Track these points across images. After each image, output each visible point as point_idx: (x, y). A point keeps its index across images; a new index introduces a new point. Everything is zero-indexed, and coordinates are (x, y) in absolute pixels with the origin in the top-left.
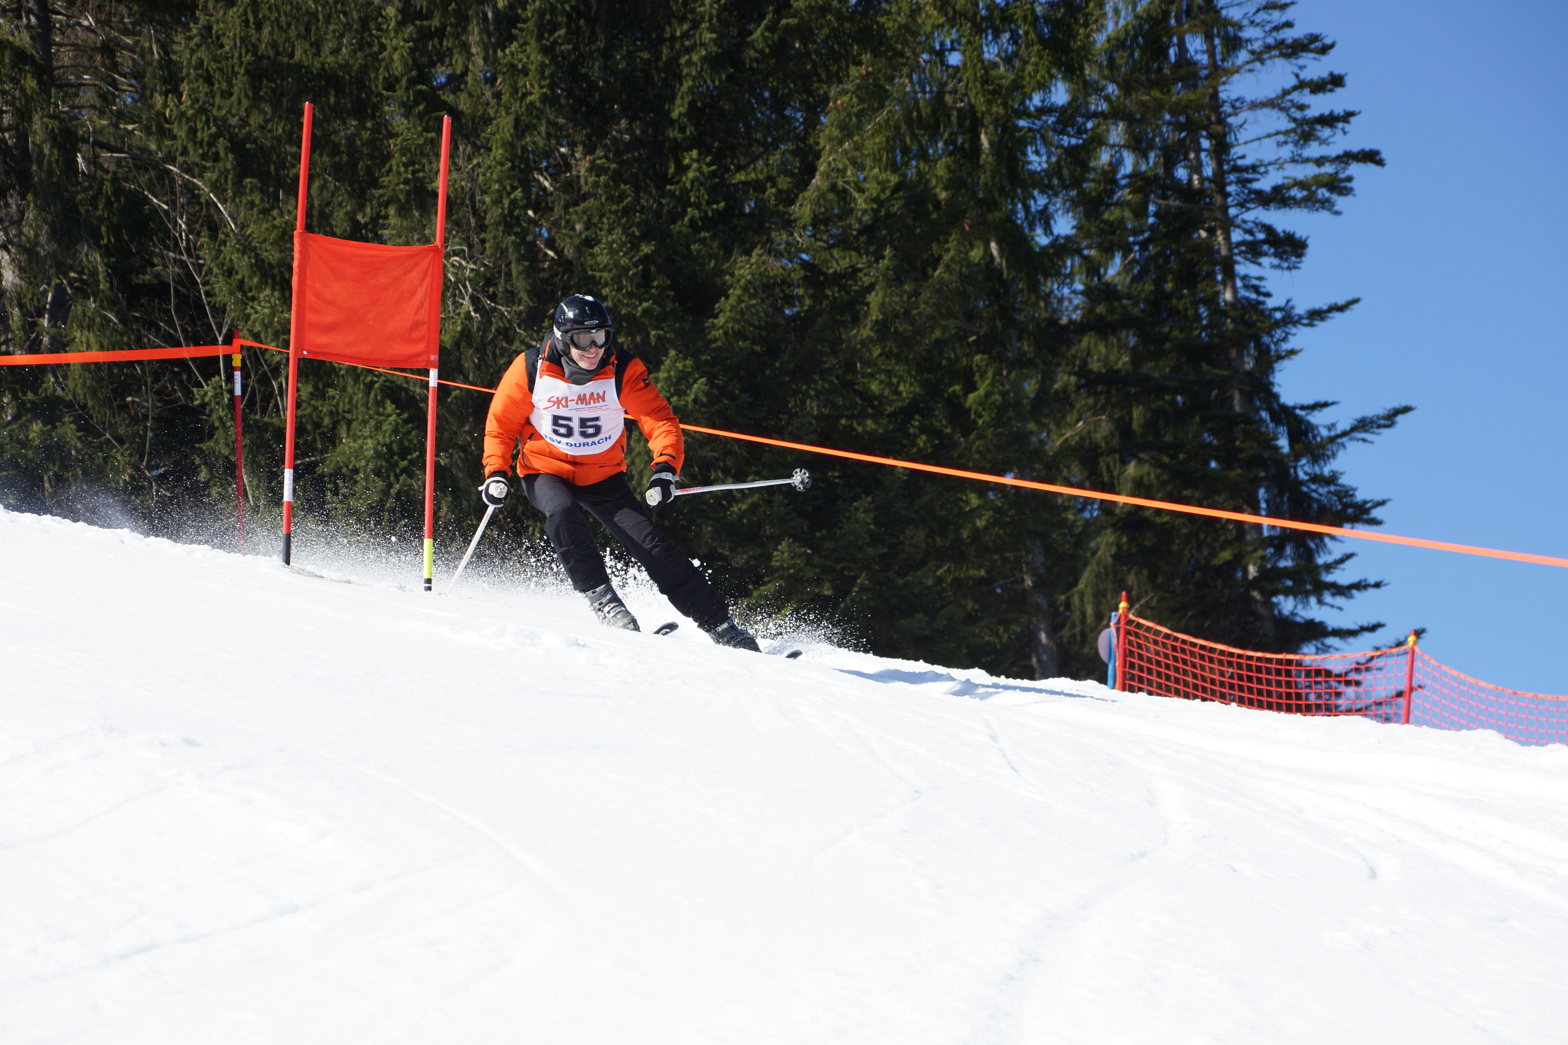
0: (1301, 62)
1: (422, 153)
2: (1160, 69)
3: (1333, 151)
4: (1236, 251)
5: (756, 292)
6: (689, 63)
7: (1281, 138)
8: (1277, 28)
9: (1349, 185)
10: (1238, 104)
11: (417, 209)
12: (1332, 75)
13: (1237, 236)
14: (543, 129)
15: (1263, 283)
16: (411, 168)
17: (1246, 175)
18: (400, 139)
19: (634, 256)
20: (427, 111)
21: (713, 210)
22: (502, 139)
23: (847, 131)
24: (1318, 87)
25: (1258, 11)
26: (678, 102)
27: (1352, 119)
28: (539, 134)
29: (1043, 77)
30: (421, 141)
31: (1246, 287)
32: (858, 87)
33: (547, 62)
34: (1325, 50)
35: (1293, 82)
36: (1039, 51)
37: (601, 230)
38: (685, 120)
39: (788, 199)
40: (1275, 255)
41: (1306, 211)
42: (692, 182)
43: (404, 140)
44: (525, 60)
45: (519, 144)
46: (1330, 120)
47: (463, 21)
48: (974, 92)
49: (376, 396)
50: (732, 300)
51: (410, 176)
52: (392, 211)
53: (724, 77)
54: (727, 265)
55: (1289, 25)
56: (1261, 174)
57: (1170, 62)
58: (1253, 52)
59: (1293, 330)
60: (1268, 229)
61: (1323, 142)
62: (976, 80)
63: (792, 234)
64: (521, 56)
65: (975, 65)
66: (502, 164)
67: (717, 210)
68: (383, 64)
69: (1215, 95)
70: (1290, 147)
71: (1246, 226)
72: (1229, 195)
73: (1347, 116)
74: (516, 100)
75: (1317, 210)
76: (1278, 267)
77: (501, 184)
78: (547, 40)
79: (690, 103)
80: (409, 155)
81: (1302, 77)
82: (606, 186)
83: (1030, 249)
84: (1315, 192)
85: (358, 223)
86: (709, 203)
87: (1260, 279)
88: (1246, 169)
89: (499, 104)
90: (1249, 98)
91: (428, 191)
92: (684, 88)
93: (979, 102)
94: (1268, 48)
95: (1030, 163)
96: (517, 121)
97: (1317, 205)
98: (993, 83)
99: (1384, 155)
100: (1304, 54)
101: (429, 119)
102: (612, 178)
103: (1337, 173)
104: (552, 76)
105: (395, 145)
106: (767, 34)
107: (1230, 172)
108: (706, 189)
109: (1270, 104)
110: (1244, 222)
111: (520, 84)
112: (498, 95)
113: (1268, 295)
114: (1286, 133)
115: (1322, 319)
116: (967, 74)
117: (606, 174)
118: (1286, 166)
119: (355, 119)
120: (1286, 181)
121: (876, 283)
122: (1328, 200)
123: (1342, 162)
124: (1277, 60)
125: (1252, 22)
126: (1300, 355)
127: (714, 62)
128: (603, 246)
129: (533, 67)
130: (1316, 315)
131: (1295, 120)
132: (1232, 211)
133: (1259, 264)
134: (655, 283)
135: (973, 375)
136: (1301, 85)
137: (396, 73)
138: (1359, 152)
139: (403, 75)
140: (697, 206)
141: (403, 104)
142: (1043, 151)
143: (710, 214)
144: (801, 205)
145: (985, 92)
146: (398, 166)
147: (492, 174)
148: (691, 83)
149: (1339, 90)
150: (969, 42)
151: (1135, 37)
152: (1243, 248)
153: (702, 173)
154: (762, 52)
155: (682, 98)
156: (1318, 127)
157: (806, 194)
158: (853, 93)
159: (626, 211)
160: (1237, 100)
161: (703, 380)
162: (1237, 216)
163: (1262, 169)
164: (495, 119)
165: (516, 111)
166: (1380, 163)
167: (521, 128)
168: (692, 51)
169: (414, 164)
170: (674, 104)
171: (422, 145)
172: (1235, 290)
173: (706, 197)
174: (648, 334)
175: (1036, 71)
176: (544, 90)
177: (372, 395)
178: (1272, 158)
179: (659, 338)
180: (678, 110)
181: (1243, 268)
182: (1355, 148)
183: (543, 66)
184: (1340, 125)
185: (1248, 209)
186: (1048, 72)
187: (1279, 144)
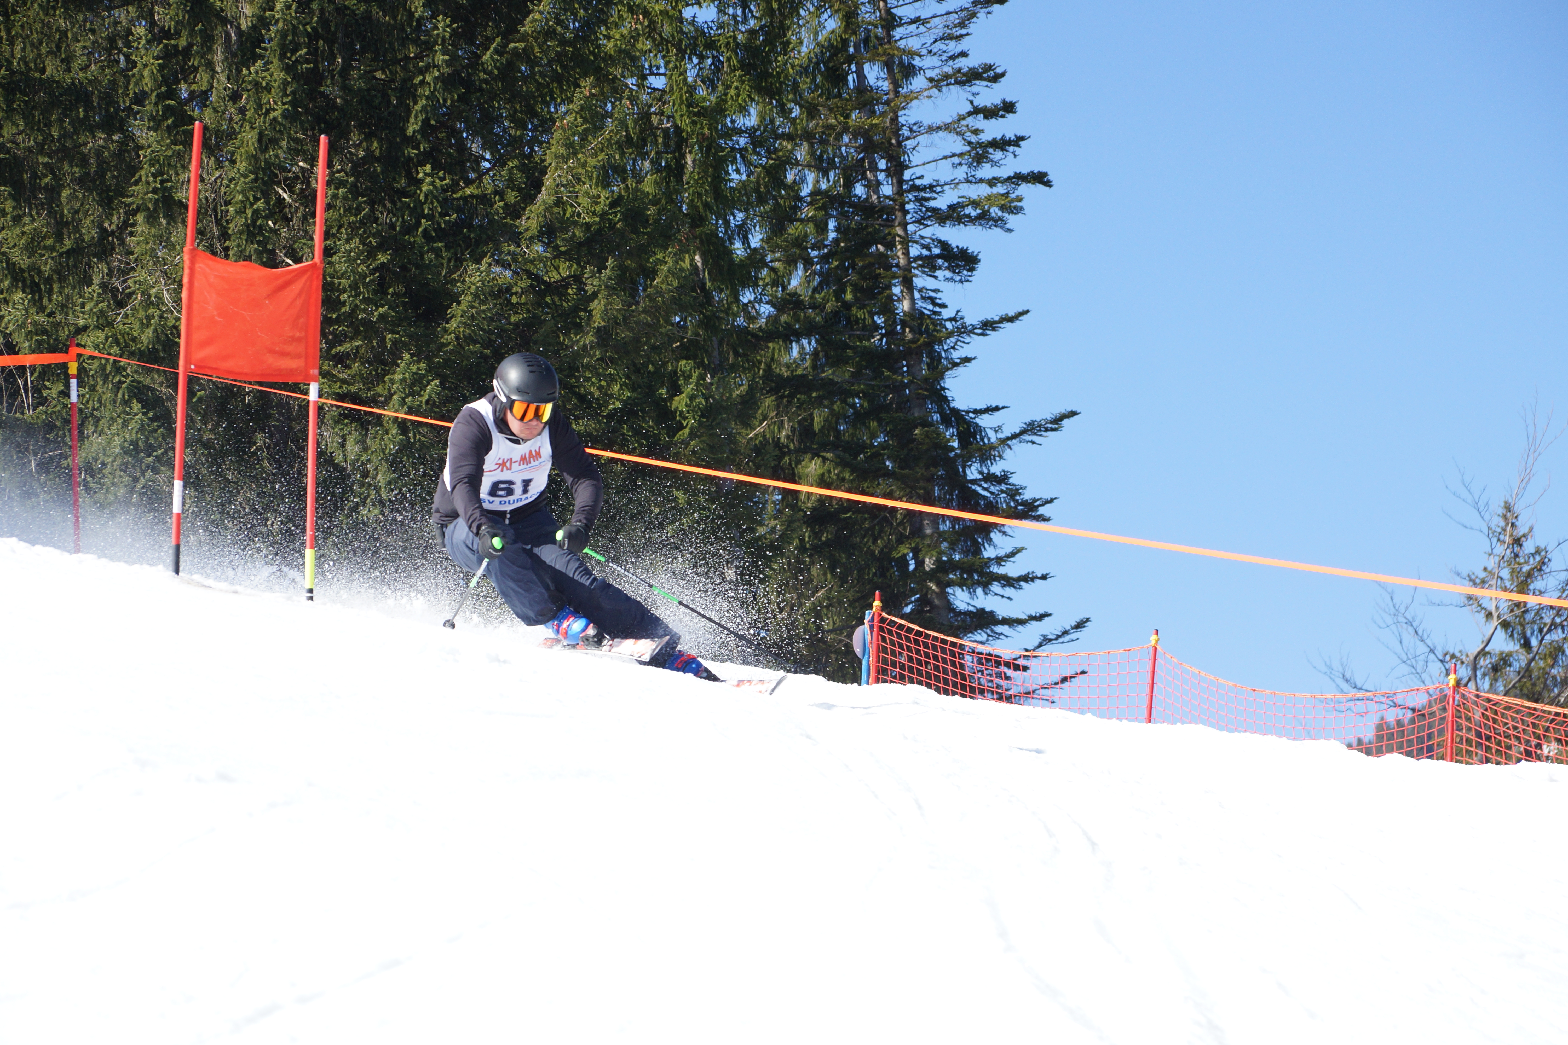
0: (974, 89)
1: (169, 164)
2: (839, 95)
3: (1005, 172)
4: (913, 264)
5: (486, 298)
6: (423, 83)
7: (956, 160)
8: (953, 58)
9: (1019, 204)
10: (915, 128)
11: (164, 217)
12: (1004, 101)
13: (915, 251)
14: (284, 143)
15: (939, 295)
16: (159, 178)
17: (923, 194)
18: (149, 151)
19: (371, 265)
20: (175, 125)
21: (445, 222)
22: (247, 152)
23: (572, 149)
24: (990, 113)
25: (936, 41)
26: (412, 120)
27: (1022, 143)
28: (281, 148)
29: (745, 101)
30: (170, 153)
31: (923, 298)
32: (582, 108)
33: (290, 80)
34: (996, 78)
35: (969, 108)
36: (740, 76)
37: (339, 240)
38: (419, 137)
39: (515, 212)
40: (948, 268)
41: (980, 228)
42: (426, 196)
43: (153, 152)
44: (269, 77)
45: (262, 158)
46: (1001, 144)
47: (208, 40)
48: (679, 113)
49: (123, 396)
50: (463, 306)
51: (159, 186)
52: (140, 218)
53: (456, 97)
54: (458, 273)
55: (964, 54)
56: (938, 193)
57: (848, 88)
58: (931, 80)
59: (967, 340)
60: (944, 245)
61: (995, 164)
62: (682, 102)
63: (519, 246)
64: (265, 74)
65: (682, 88)
66: (245, 176)
67: (449, 221)
68: (133, 80)
69: (895, 119)
70: (965, 168)
71: (922, 241)
72: (908, 212)
73: (1018, 141)
74: (259, 115)
75: (990, 228)
76: (952, 280)
77: (245, 195)
78: (289, 59)
79: (423, 121)
80: (157, 166)
81: (975, 104)
82: (345, 198)
83: (731, 260)
84: (988, 211)
85: (106, 230)
86: (442, 215)
87: (936, 291)
88: (924, 189)
89: (243, 120)
90: (926, 123)
91: (175, 200)
92: (418, 107)
93: (685, 123)
94: (946, 77)
95: (731, 181)
96: (261, 135)
97: (990, 223)
98: (697, 105)
99: (1050, 177)
100: (977, 82)
101: (177, 133)
102: (350, 191)
103: (1008, 193)
104: (293, 93)
105: (145, 157)
106: (495, 57)
107: (909, 191)
108: (438, 201)
109: (947, 127)
110: (922, 237)
111: (264, 101)
112: (242, 111)
113: (944, 306)
114: (961, 155)
115: (994, 329)
116: (673, 98)
117: (345, 186)
118: (961, 186)
119: (103, 132)
120: (960, 200)
121: (599, 291)
122: (1000, 219)
123: (1013, 183)
124: (951, 87)
125: (930, 52)
126: (973, 361)
127: (448, 82)
128: (341, 254)
129: (276, 85)
130: (988, 326)
131: (970, 143)
132: (911, 228)
133: (936, 277)
134: (391, 290)
135: (678, 379)
136: (976, 111)
137: (146, 89)
138: (1028, 174)
139: (152, 91)
140: (429, 217)
141: (152, 118)
142: (743, 169)
143: (443, 226)
144: (528, 218)
145: (691, 114)
146: (147, 176)
147: (236, 185)
148: (425, 102)
149: (1010, 116)
150: (676, 67)
151: (817, 64)
152: (920, 262)
153: (435, 187)
154: (490, 73)
155: (416, 117)
156: (991, 150)
157: (533, 208)
158: (577, 113)
159: (362, 223)
160: (915, 124)
161: (437, 382)
162: (915, 232)
163: (939, 189)
164: (239, 133)
165: (260, 126)
166: (1048, 184)
167: (265, 142)
168: (426, 72)
169: (162, 174)
170: (408, 122)
171: (170, 156)
172: (913, 301)
173: (440, 210)
174: (383, 339)
175: (738, 95)
176: (286, 107)
177: (120, 395)
178: (948, 179)
179: (395, 342)
180: (412, 127)
181: (921, 281)
182: (1025, 171)
183: (285, 83)
184: (1011, 148)
185: (927, 226)
186: (749, 96)
187: (954, 166)
